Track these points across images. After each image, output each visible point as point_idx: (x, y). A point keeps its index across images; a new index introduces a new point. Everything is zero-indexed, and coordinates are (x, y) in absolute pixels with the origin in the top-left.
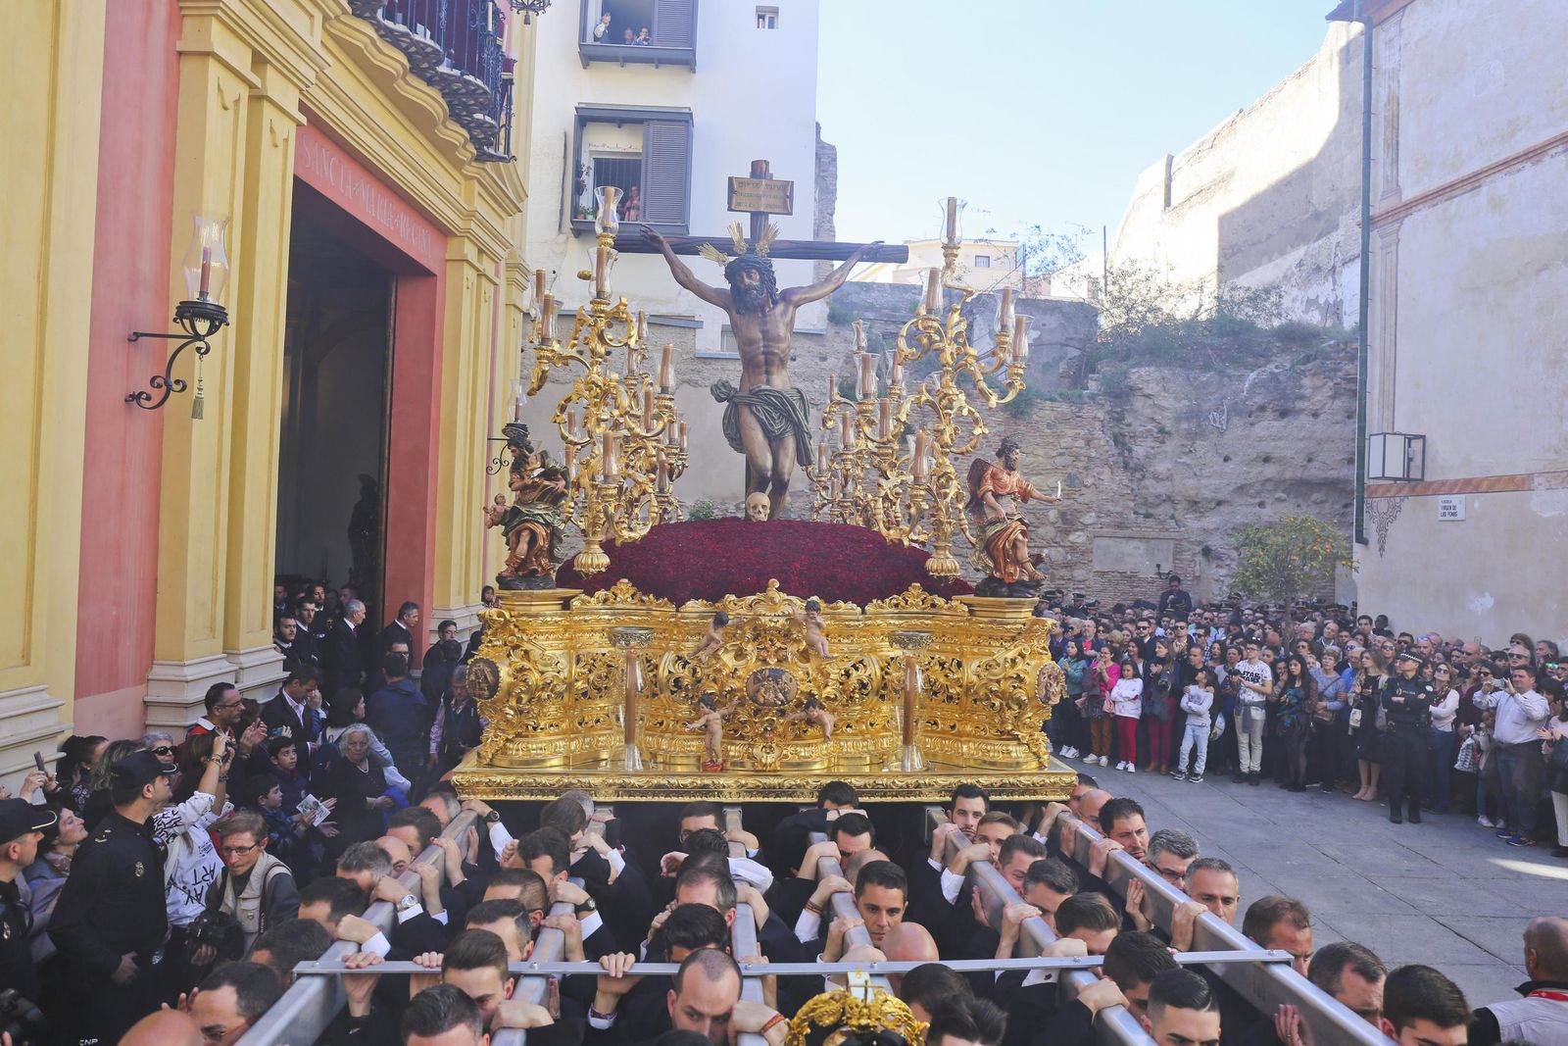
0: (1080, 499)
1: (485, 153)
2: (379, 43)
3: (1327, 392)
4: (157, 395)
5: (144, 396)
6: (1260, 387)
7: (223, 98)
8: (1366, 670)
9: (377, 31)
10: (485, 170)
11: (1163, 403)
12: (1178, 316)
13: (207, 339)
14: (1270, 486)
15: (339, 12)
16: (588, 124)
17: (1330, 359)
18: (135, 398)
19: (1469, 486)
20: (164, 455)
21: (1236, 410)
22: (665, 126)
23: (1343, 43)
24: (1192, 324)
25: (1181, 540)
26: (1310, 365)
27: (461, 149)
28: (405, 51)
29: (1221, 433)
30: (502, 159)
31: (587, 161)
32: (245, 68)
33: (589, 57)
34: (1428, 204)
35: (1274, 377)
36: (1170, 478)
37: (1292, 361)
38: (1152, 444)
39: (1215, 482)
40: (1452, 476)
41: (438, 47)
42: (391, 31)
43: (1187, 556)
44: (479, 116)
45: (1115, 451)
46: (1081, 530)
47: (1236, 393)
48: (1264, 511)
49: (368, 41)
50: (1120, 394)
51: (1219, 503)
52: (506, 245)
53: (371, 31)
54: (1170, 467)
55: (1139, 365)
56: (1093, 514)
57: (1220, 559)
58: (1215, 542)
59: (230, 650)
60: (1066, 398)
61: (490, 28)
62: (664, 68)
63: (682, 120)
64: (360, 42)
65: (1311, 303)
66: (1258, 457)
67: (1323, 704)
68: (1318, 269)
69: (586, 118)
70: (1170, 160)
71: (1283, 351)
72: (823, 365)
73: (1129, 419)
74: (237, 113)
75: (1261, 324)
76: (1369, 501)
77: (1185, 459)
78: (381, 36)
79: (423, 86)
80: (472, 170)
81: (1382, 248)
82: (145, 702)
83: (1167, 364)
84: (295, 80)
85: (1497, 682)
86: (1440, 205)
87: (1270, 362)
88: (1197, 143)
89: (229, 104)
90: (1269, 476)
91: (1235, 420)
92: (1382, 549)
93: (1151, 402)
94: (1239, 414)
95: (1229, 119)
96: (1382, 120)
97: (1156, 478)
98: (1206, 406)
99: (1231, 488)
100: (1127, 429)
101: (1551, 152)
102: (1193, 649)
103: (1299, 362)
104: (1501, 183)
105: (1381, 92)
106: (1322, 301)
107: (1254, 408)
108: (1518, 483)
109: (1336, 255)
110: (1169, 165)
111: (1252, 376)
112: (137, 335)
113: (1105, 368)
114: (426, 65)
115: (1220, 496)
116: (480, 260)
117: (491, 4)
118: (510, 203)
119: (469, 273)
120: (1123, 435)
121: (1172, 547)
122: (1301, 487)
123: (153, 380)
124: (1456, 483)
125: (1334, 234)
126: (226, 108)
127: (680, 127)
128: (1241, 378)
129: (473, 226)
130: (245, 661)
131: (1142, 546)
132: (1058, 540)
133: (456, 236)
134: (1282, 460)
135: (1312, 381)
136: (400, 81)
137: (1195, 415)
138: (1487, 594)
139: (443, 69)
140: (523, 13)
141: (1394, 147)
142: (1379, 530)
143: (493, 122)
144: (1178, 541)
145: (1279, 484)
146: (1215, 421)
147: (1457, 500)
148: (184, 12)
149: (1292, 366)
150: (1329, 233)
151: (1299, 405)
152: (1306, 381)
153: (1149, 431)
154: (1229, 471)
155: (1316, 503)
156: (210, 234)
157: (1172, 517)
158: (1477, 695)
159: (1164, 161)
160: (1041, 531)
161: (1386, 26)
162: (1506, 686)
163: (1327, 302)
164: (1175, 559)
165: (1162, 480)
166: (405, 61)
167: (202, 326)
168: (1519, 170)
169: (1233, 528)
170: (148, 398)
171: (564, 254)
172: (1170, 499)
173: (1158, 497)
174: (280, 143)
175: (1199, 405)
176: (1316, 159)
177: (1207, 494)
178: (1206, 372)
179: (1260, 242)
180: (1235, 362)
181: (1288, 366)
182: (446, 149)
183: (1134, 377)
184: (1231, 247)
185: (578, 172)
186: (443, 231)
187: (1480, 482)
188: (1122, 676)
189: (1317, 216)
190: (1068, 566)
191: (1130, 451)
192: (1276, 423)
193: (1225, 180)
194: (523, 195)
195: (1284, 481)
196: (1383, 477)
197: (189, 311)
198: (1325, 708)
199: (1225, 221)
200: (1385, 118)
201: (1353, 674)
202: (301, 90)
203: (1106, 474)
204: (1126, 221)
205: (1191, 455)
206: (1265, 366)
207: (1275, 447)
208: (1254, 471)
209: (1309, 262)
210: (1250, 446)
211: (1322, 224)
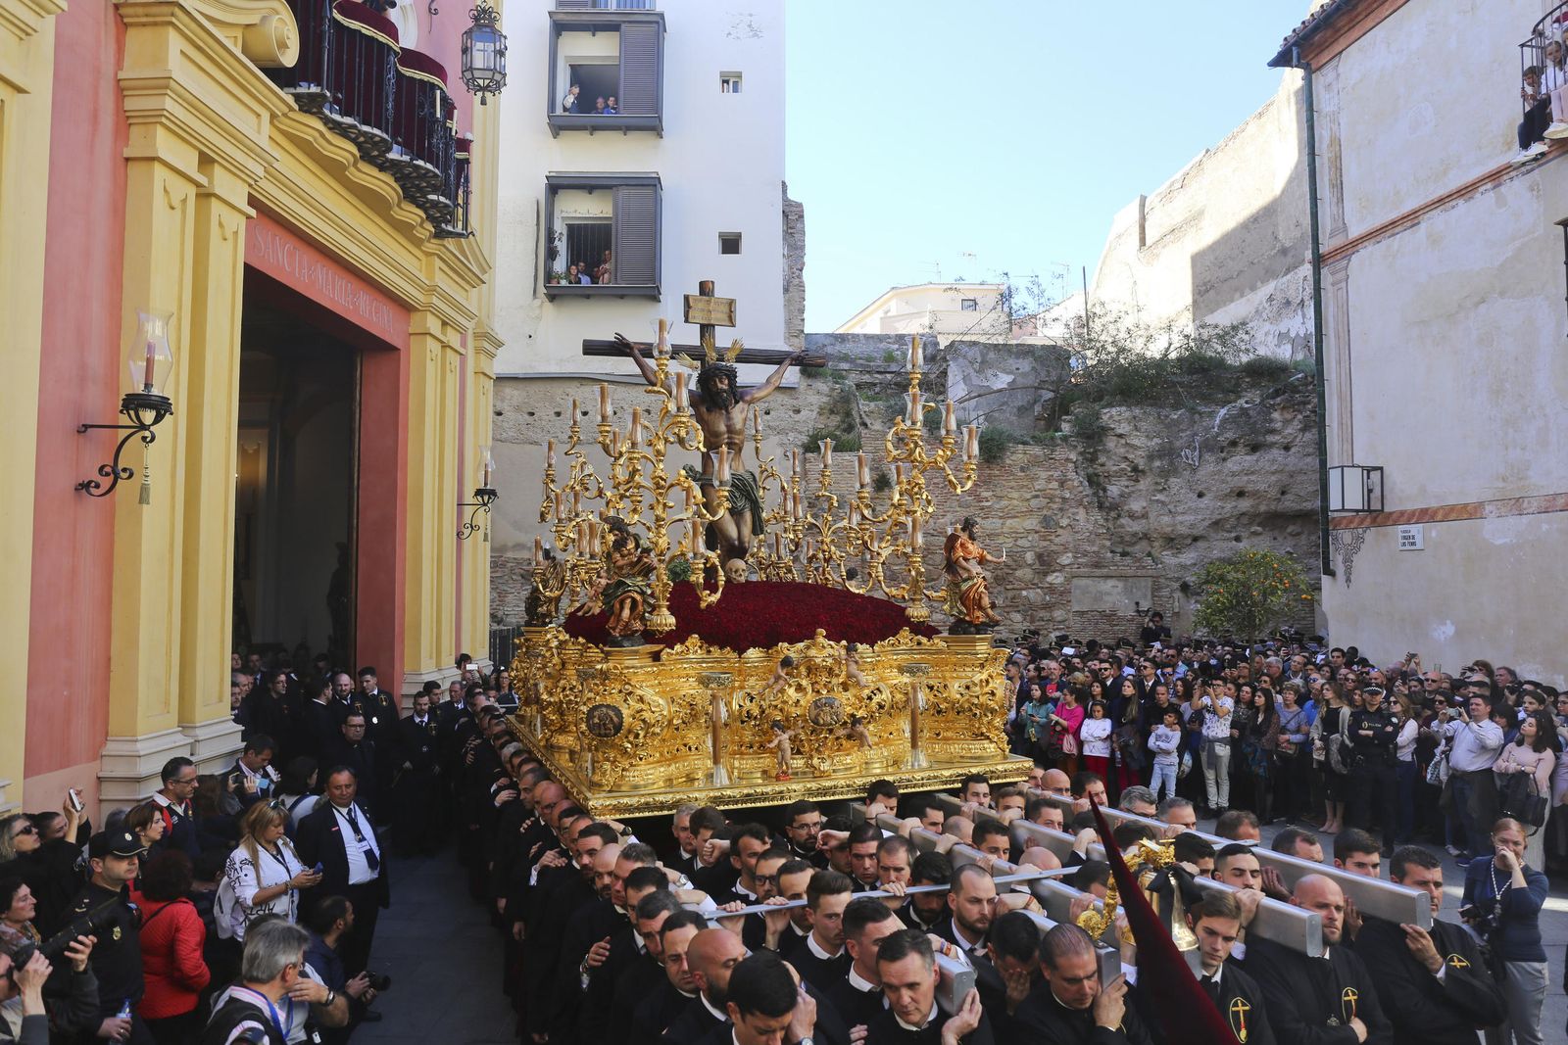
0: (1057, 540)
1: (443, 230)
2: (328, 135)
3: (1296, 424)
4: (105, 483)
5: (93, 484)
6: (1231, 423)
7: (169, 199)
8: (1327, 701)
9: (325, 124)
10: (444, 246)
11: (1136, 442)
12: (1148, 355)
13: (152, 428)
14: (1245, 520)
15: (286, 110)
16: (560, 192)
17: (1299, 392)
18: (85, 486)
19: (1425, 516)
20: (116, 538)
21: (1209, 446)
22: (633, 191)
24: (1162, 363)
25: (1157, 577)
26: (1279, 399)
27: (418, 228)
28: (354, 141)
29: (1194, 470)
30: (460, 235)
31: (560, 227)
32: (192, 169)
33: (558, 127)
34: (1373, 240)
35: (1244, 412)
36: (1145, 516)
37: (1262, 396)
38: (1126, 483)
39: (1190, 518)
40: (1409, 506)
41: (385, 136)
42: (339, 124)
43: (1165, 592)
44: (433, 197)
45: (1089, 491)
46: (1060, 571)
47: (1207, 430)
48: (1241, 545)
49: (317, 135)
50: (1092, 436)
51: (1196, 539)
52: (470, 316)
53: (320, 125)
54: (1145, 504)
55: (1110, 405)
56: (1070, 555)
57: (1198, 594)
58: (1192, 578)
59: (185, 724)
60: (1038, 441)
61: (438, 115)
62: (632, 135)
63: (650, 184)
64: (309, 135)
65: (1282, 337)
66: (1232, 491)
67: (1287, 737)
68: (1288, 303)
69: (556, 186)
70: (1143, 200)
71: (1252, 386)
72: (797, 417)
73: (1102, 459)
74: (184, 212)
75: (1230, 360)
76: (1335, 532)
77: (1159, 497)
78: (330, 129)
79: (375, 172)
80: (432, 246)
81: (1333, 285)
82: (99, 778)
83: (1138, 403)
84: (244, 176)
85: (1451, 711)
86: (1384, 242)
87: (1240, 397)
88: (1168, 183)
89: (176, 203)
90: (1244, 510)
91: (1207, 456)
92: (1348, 580)
93: (1123, 441)
94: (1211, 450)
95: (1198, 159)
96: (1326, 161)
97: (1132, 516)
98: (1178, 444)
99: (1206, 523)
100: (1100, 469)
101: (1481, 189)
102: (1159, 688)
103: (1267, 397)
104: (1436, 220)
105: (1323, 134)
106: (1293, 335)
107: (1224, 444)
108: (1469, 512)
109: (1304, 289)
110: (1142, 205)
111: (1223, 412)
112: (86, 427)
113: (1077, 409)
114: (376, 153)
115: (1195, 532)
116: (444, 333)
117: (438, 92)
118: (473, 275)
119: (432, 345)
120: (1097, 475)
121: (1150, 584)
122: (1275, 521)
123: (101, 469)
124: (1413, 513)
125: (1301, 268)
126: (172, 208)
127: (649, 191)
128: (1212, 415)
129: (435, 300)
130: (201, 734)
131: (1120, 585)
132: (1036, 581)
133: (419, 310)
134: (1255, 494)
135: (1282, 415)
136: (352, 169)
137: (1168, 453)
138: (1448, 622)
139: (393, 155)
140: (480, 94)
141: (1338, 186)
142: (1345, 561)
143: (447, 202)
144: (1155, 579)
145: (1253, 517)
146: (1187, 458)
147: (1415, 529)
148: (131, 121)
149: (1262, 401)
150: (1295, 268)
151: (1270, 438)
152: (1276, 415)
153: (1123, 470)
154: (1203, 506)
155: (1291, 534)
156: (155, 330)
157: (1149, 554)
158: (1434, 724)
159: (1137, 202)
160: (1019, 573)
161: (1324, 71)
162: (1460, 715)
163: (1298, 335)
164: (1153, 596)
165: (1138, 518)
166: (354, 150)
167: (148, 416)
168: (1453, 207)
169: (1209, 564)
170: (97, 486)
171: (539, 318)
172: (1146, 537)
173: (1135, 534)
174: (229, 235)
175: (1170, 442)
176: (1280, 197)
177: (1183, 530)
178: (1177, 410)
179: (1232, 278)
180: (1207, 399)
181: (1258, 401)
182: (404, 229)
183: (1105, 418)
184: (1205, 284)
185: (550, 238)
186: (405, 307)
187: (1436, 512)
188: (1091, 716)
189: (1284, 252)
190: (1048, 607)
191: (1105, 490)
192: (1248, 458)
193: (1195, 218)
194: (485, 267)
195: (1259, 515)
196: (1343, 510)
197: (134, 403)
198: (1288, 741)
199: (1197, 259)
200: (1329, 159)
201: (1315, 706)
202: (250, 185)
203: (1081, 514)
204: (1104, 262)
205: (1166, 493)
206: (1235, 401)
207: (1248, 482)
208: (1229, 506)
209: (1279, 297)
210: (1223, 482)
211: (1289, 260)
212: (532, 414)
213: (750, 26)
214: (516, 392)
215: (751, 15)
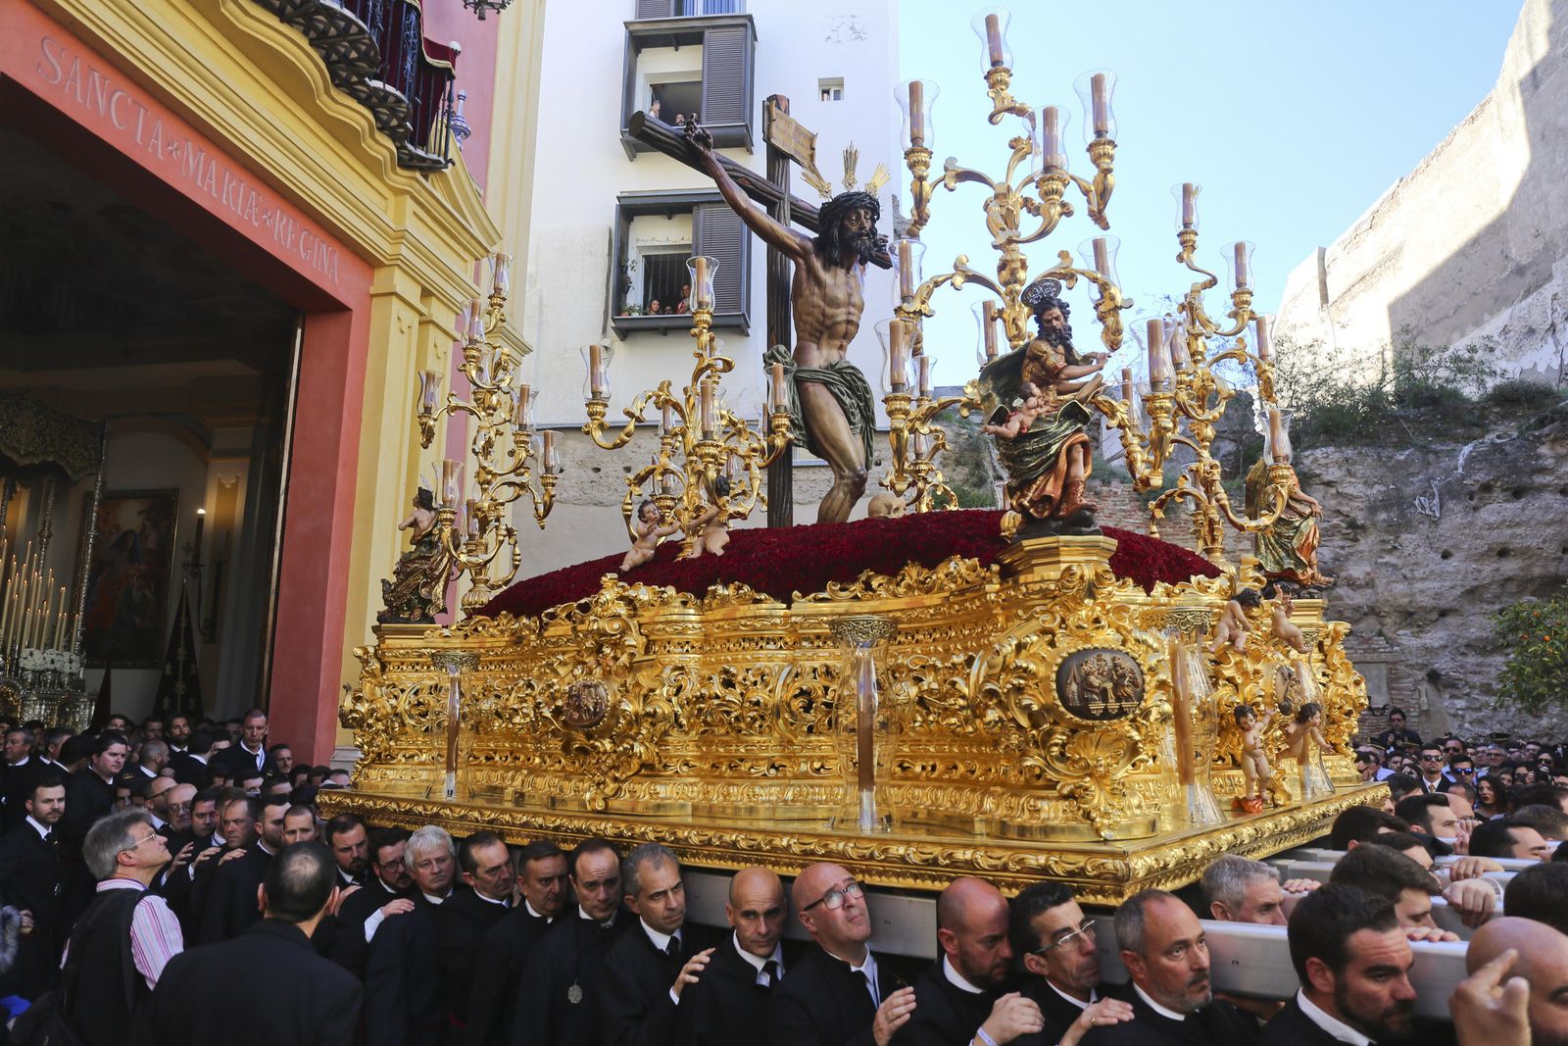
1: (412, 156)
6: (1480, 462)
10: (419, 183)
11: (1350, 490)
14: (1512, 587)
16: (636, 218)
21: (1452, 492)
23: (1525, 69)
25: (1396, 663)
26: (1546, 430)
27: (370, 140)
29: (1435, 523)
31: (634, 256)
35: (1496, 448)
36: (1370, 584)
37: (1519, 428)
38: (1341, 543)
39: (1433, 585)
43: (1407, 683)
44: (376, 84)
47: (1448, 472)
51: (1443, 613)
54: (1368, 569)
55: (1313, 447)
57: (1454, 686)
58: (1444, 664)
65: (1527, 372)
66: (1490, 549)
68: (1531, 331)
70: (1322, 252)
71: (1504, 417)
75: (1468, 390)
83: (1349, 444)
87: (1488, 432)
88: (1352, 228)
90: (1511, 574)
91: (1451, 505)
93: (1333, 491)
94: (1455, 497)
95: (1389, 192)
98: (1408, 491)
99: (1458, 592)
103: (1529, 429)
106: (1541, 369)
107: (1475, 488)
109: (1554, 311)
110: (1322, 258)
111: (1467, 449)
115: (1443, 604)
116: (425, 303)
119: (402, 313)
121: (1385, 672)
122: (1556, 587)
125: (1547, 286)
128: (1452, 454)
129: (404, 251)
133: (384, 265)
134: (1524, 553)
135: (1552, 448)
137: (1395, 502)
144: (1391, 665)
145: (1523, 584)
146: (1423, 508)
149: (1521, 434)
150: (1541, 286)
151: (1539, 479)
152: (1544, 450)
153: (1335, 526)
154: (1450, 569)
159: (1315, 256)
163: (1549, 368)
164: (1390, 688)
165: (1360, 587)
169: (1468, 646)
172: (1374, 611)
173: (1357, 609)
175: (1398, 490)
176: (1510, 207)
177: (1425, 601)
178: (1404, 450)
179: (1447, 317)
180: (1441, 435)
181: (1515, 434)
183: (1307, 462)
184: (1410, 330)
189: (1520, 271)
192: (1509, 505)
193: (1391, 258)
195: (1532, 580)
199: (1396, 308)
205: (1396, 553)
206: (1483, 437)
207: (1513, 536)
208: (1488, 568)
209: (1518, 327)
210: (1476, 537)
211: (1529, 279)
212: (597, 470)
213: (852, 28)
214: (580, 446)
215: (853, 16)
